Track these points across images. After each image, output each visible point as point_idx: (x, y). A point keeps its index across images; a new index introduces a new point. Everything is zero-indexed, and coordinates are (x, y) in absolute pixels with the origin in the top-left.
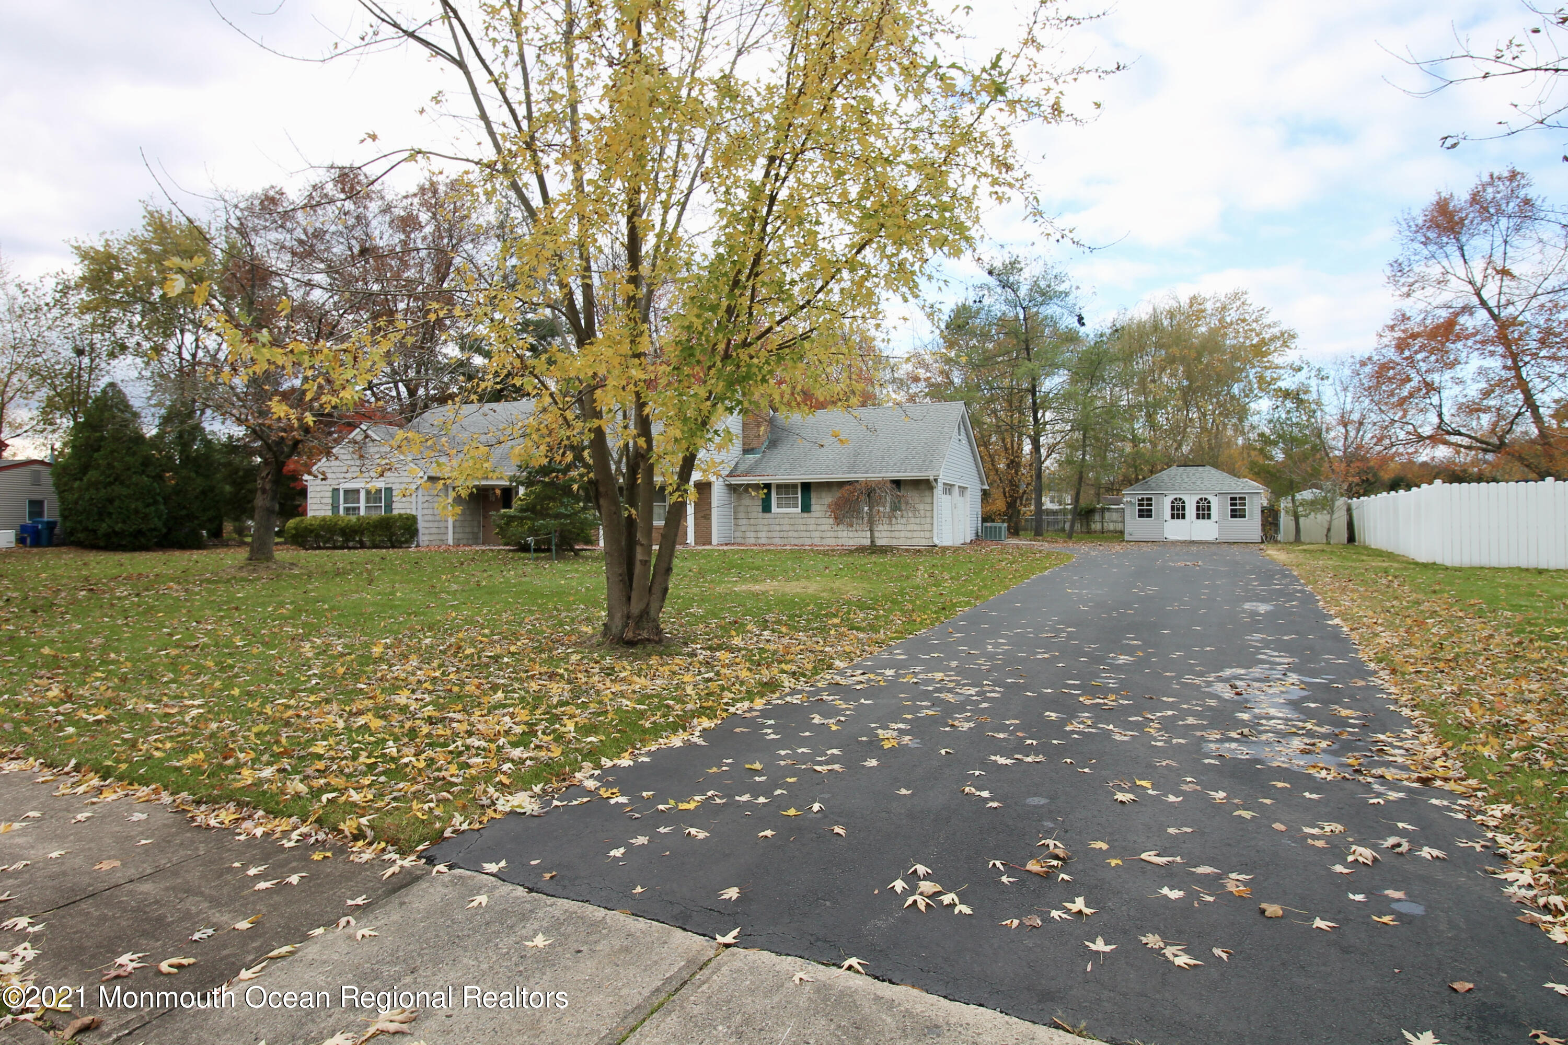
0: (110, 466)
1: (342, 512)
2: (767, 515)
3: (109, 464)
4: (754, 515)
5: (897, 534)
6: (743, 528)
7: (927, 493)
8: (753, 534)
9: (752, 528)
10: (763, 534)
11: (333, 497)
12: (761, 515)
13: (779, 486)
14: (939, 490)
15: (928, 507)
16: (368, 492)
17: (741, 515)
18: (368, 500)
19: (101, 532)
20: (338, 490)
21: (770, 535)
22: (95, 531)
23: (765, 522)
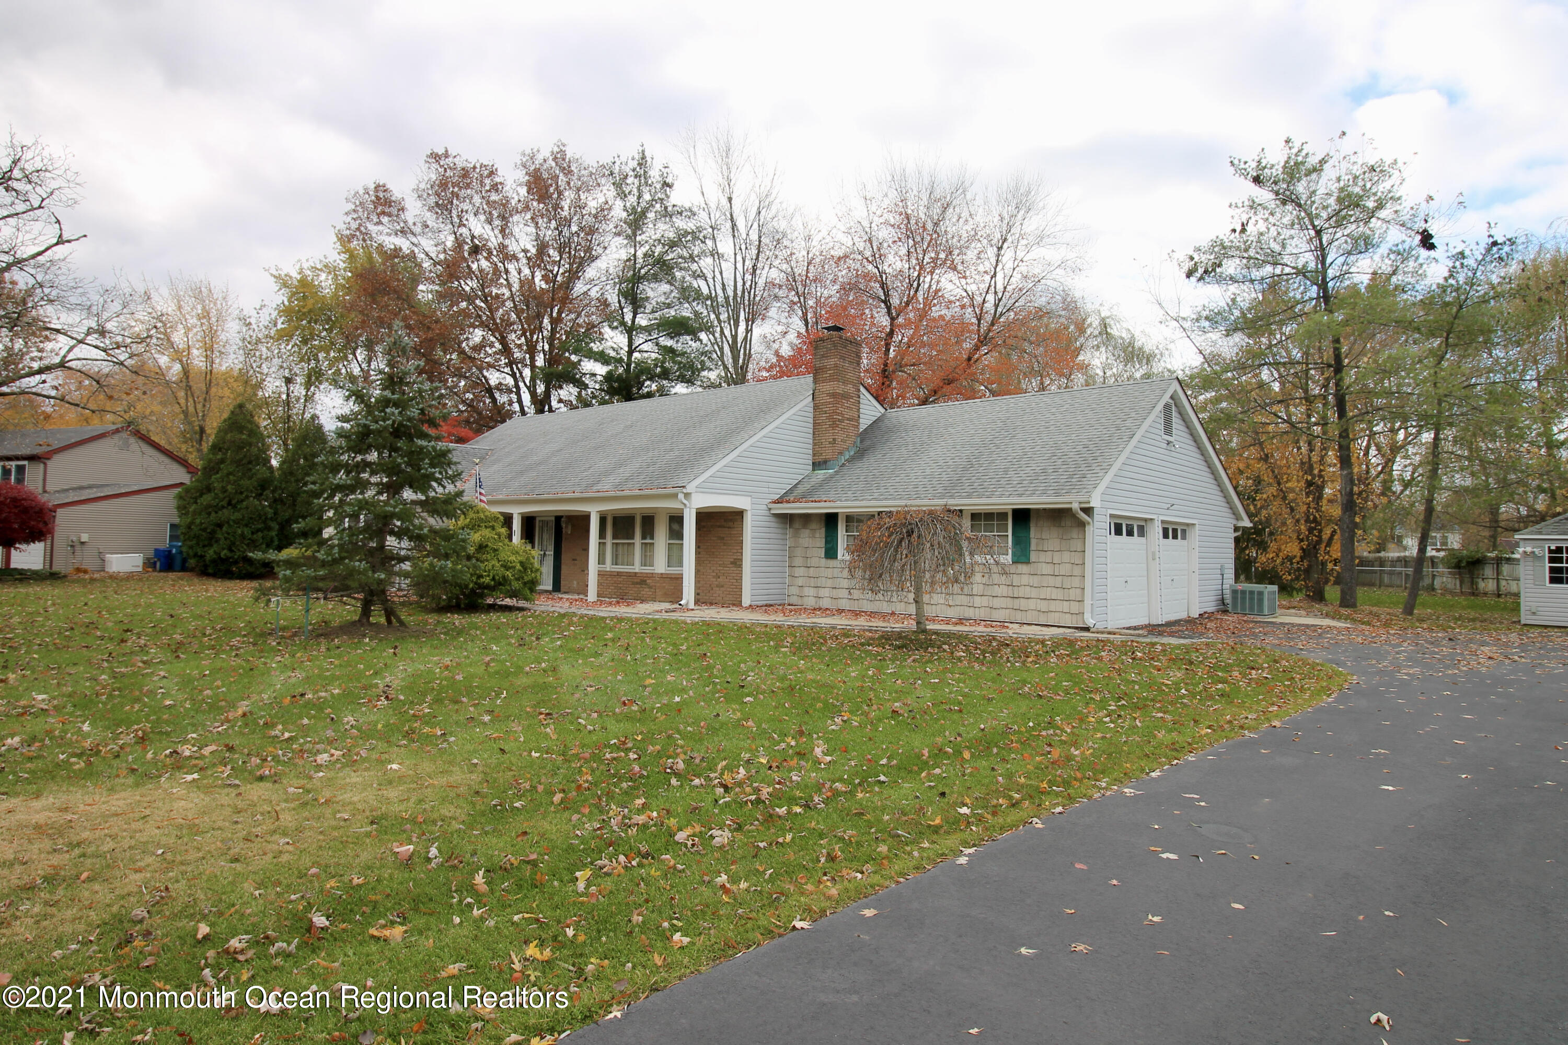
0: (224, 490)
2: (832, 563)
3: (223, 487)
4: (814, 562)
5: (1023, 604)
6: (800, 582)
7: (1075, 533)
8: (810, 592)
9: (812, 582)
10: (825, 592)
12: (824, 562)
13: (849, 518)
14: (1099, 527)
15: (1077, 559)
17: (798, 561)
19: (208, 558)
21: (835, 593)
22: (202, 557)
23: (829, 572)
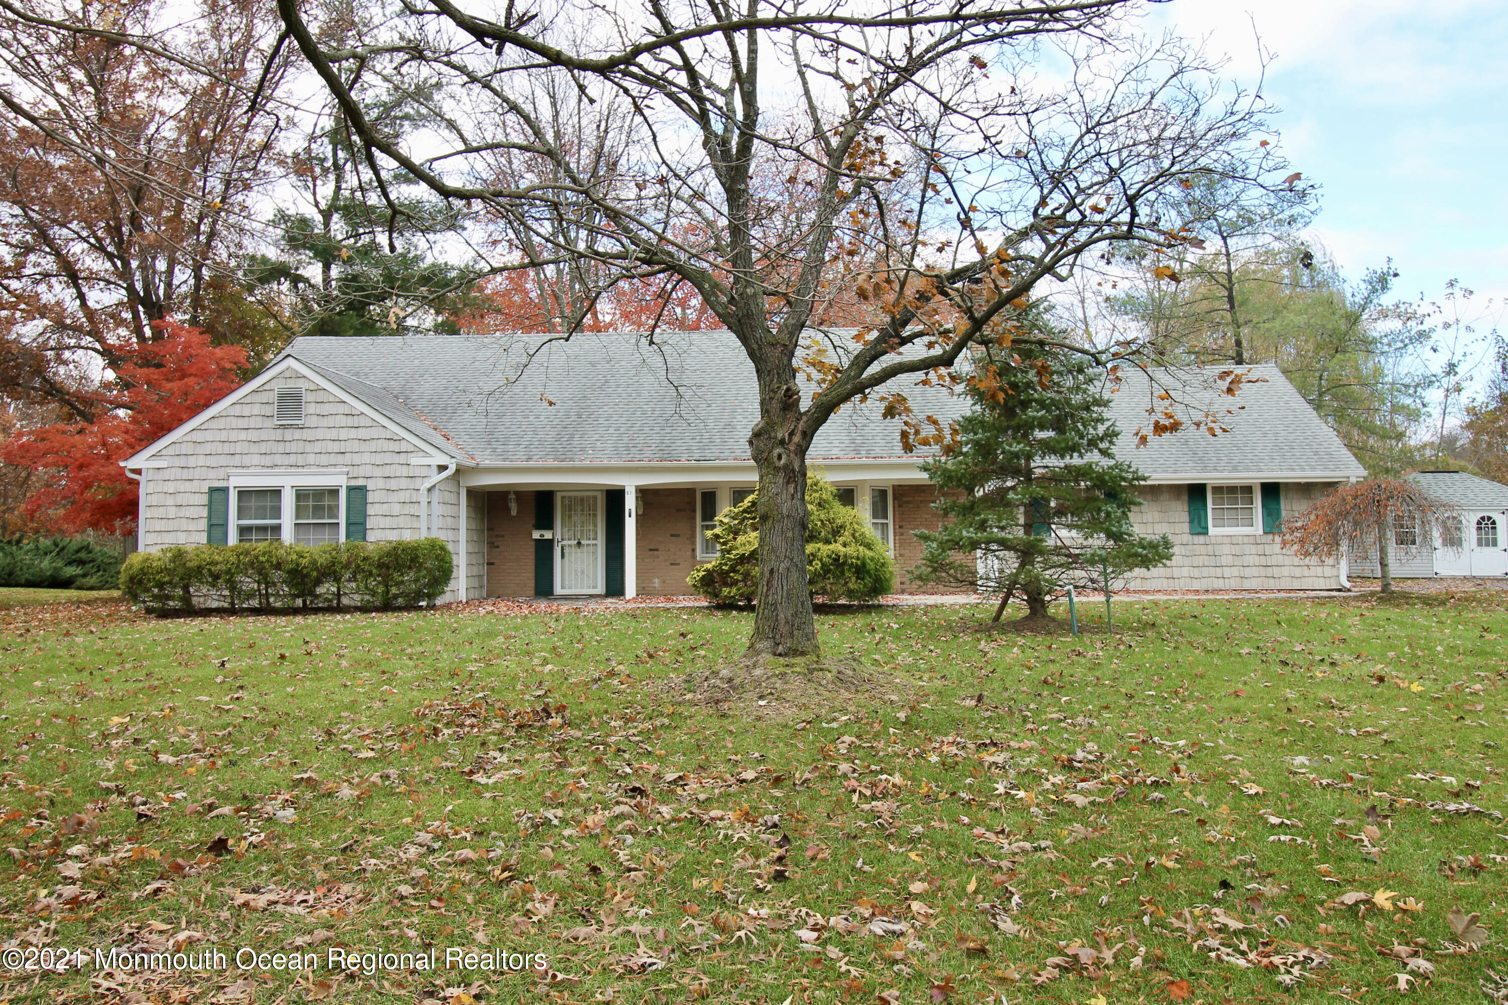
1: (233, 539)
2: (1201, 539)
5: (1276, 571)
11: (210, 505)
13: (1217, 490)
16: (301, 495)
18: (299, 511)
20: (225, 490)
23: (1196, 550)
